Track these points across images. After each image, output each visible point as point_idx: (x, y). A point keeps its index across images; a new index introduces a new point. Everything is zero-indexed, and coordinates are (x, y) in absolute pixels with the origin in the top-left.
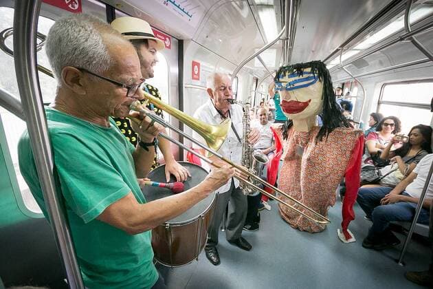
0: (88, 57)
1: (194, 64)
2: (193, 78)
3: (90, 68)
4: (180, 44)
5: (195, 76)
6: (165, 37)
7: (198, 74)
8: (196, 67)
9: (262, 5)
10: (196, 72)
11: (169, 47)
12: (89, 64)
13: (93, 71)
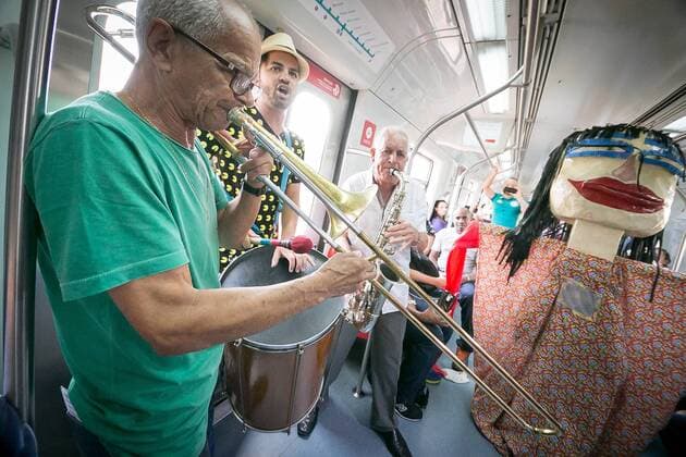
0: (191, 11)
1: (368, 124)
2: (362, 143)
3: (190, 30)
4: (353, 95)
5: (366, 141)
6: (334, 83)
7: (371, 140)
8: (370, 129)
9: (485, 41)
10: (369, 137)
11: (337, 97)
12: (190, 23)
13: (192, 35)
